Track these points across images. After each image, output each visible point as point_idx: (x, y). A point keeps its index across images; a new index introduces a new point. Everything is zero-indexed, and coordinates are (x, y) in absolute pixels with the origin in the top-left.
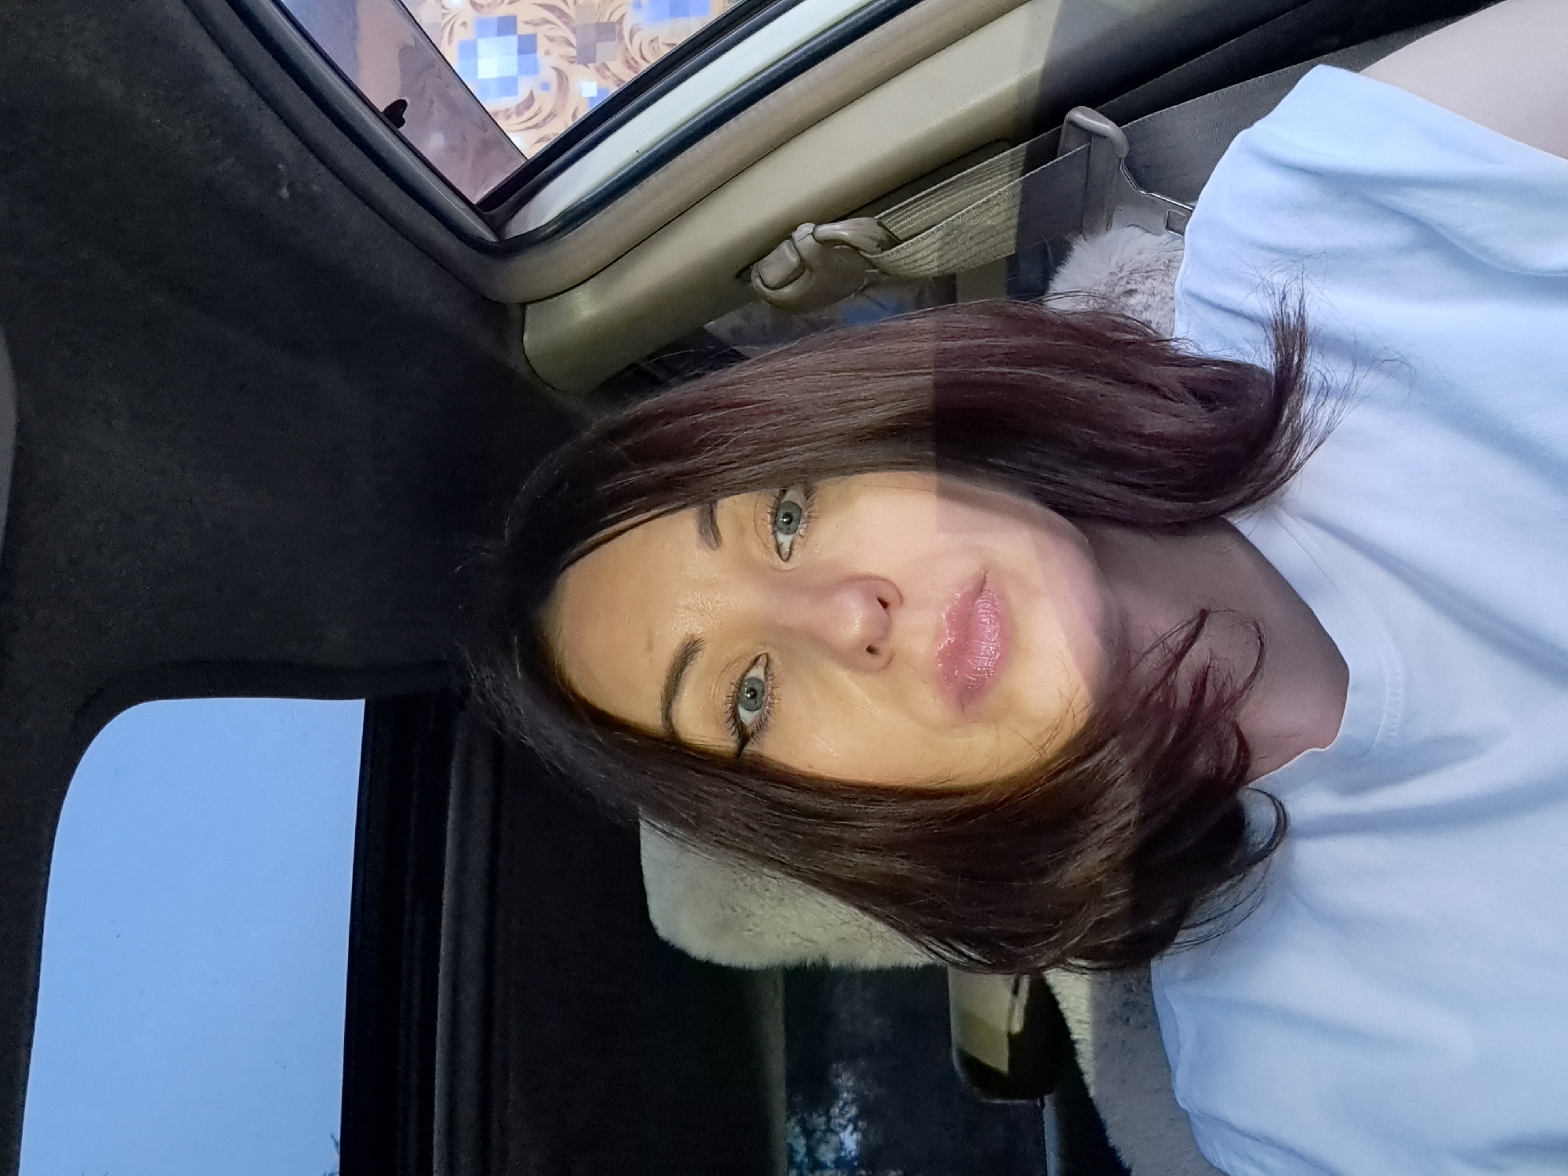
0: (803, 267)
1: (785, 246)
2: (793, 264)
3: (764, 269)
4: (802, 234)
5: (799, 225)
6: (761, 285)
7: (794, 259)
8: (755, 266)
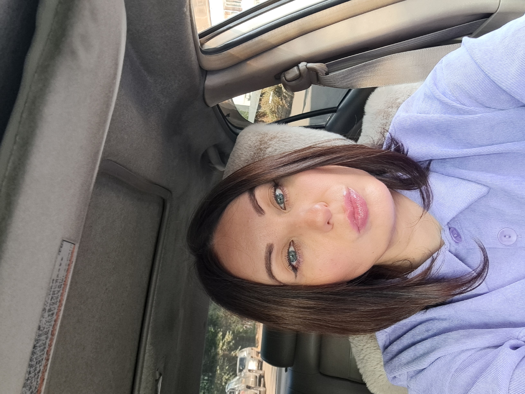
0: (300, 75)
1: (295, 68)
2: (296, 75)
3: (287, 74)
4: (302, 65)
7: (297, 72)
8: (283, 73)
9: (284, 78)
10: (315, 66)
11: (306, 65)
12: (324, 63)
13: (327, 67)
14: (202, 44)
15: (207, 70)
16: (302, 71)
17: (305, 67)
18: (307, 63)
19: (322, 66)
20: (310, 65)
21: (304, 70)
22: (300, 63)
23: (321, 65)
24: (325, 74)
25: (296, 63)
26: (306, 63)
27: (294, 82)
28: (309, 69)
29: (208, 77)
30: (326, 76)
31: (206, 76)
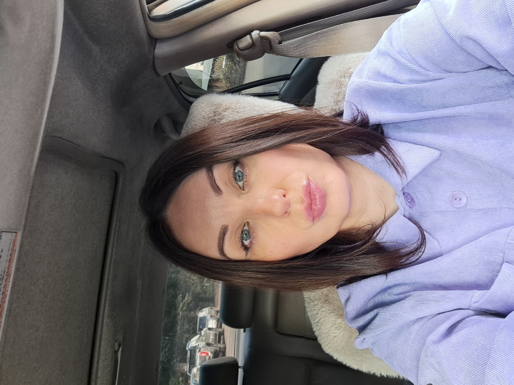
0: (253, 45)
1: (248, 36)
2: (250, 43)
3: (239, 43)
4: (255, 34)
5: (254, 31)
6: (237, 48)
7: (250, 41)
8: (236, 42)
9: (236, 47)
10: (267, 35)
11: (259, 34)
12: (277, 32)
13: (280, 35)
14: (150, 10)
15: (156, 38)
16: (255, 40)
17: (258, 36)
18: (261, 31)
19: (275, 35)
20: (263, 33)
21: (257, 39)
22: (252, 31)
23: (274, 33)
24: (278, 43)
25: (248, 31)
26: (259, 31)
27: (247, 51)
28: (262, 38)
29: (157, 45)
30: (279, 45)
31: (155, 45)
